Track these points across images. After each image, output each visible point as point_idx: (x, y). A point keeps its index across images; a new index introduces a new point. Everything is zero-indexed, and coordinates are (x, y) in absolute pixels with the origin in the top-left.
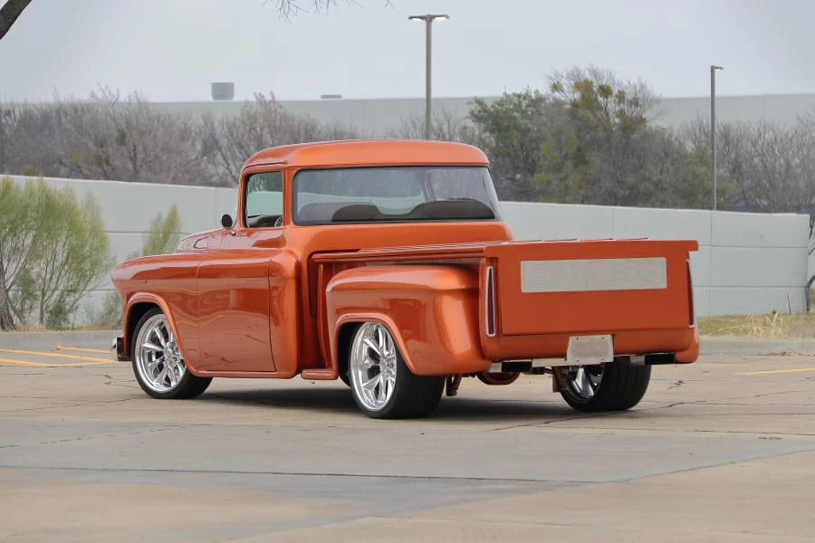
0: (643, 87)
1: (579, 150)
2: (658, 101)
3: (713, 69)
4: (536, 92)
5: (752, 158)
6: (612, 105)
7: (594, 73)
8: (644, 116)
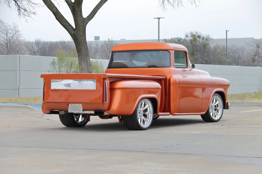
0: (208, 36)
1: (193, 52)
2: (212, 39)
3: (227, 31)
4: (180, 37)
5: (230, 53)
6: (201, 40)
7: (196, 33)
8: (209, 43)
